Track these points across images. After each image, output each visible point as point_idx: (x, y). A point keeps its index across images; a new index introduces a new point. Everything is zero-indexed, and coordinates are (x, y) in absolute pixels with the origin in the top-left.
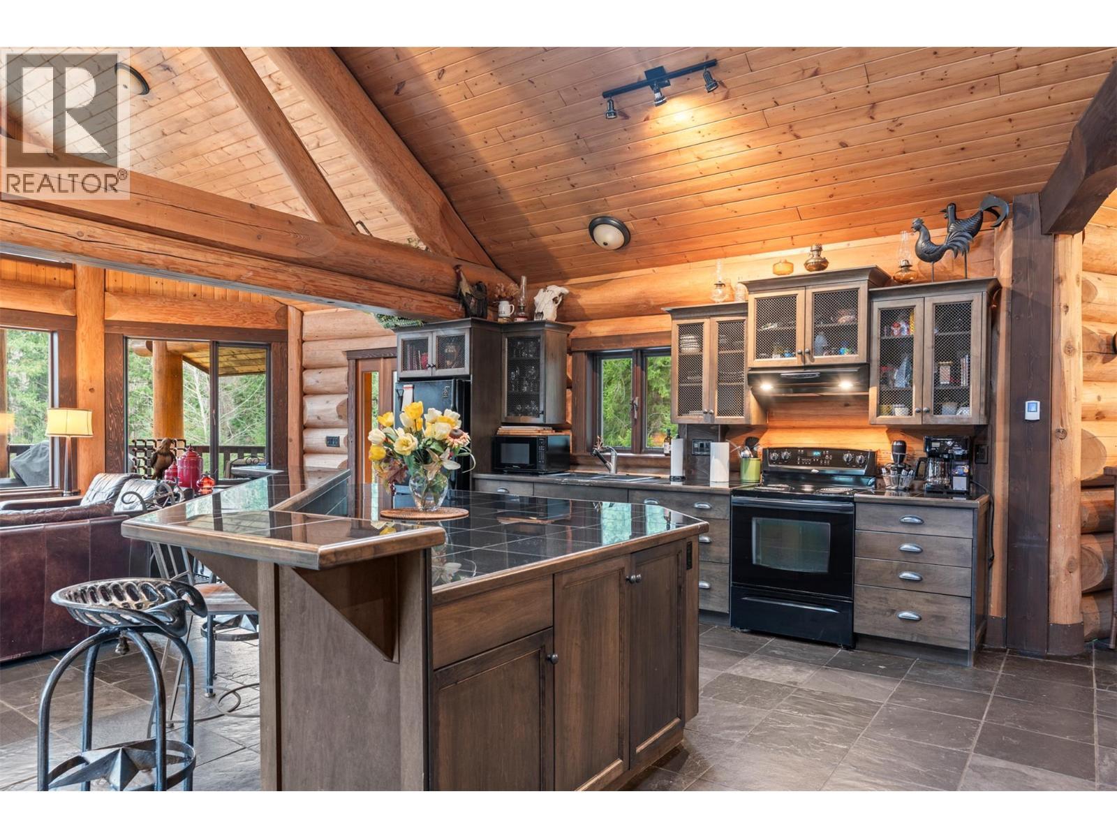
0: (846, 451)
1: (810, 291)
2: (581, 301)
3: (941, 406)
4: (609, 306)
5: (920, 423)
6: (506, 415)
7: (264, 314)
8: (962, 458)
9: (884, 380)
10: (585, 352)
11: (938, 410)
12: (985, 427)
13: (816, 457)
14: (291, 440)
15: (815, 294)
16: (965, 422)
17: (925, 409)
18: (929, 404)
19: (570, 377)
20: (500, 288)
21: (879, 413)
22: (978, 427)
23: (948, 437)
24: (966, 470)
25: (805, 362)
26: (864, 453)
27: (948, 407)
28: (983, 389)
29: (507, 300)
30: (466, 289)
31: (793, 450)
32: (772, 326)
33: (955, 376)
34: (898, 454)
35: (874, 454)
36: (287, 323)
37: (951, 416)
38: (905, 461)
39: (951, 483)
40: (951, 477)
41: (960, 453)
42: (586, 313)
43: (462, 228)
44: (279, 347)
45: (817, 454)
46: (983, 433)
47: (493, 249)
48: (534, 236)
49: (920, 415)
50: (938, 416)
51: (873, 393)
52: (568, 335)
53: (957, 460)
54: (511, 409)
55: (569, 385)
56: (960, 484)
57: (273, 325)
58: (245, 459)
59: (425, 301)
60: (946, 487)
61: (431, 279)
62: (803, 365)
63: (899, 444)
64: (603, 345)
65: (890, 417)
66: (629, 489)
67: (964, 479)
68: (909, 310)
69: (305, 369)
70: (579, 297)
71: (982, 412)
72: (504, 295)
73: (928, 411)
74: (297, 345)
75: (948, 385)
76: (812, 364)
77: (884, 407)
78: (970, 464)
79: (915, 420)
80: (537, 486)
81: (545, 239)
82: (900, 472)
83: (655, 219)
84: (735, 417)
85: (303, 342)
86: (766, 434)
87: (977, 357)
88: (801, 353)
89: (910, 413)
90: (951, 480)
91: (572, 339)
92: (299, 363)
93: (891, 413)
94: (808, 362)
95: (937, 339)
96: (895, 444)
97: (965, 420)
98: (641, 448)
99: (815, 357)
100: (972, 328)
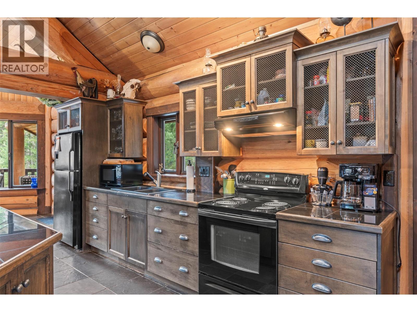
0: (286, 174)
1: (253, 58)
2: (149, 87)
3: (352, 139)
4: (161, 89)
5: (335, 154)
6: (109, 153)
7: (32, 107)
8: (371, 181)
9: (308, 121)
10: (153, 116)
11: (349, 143)
12: (391, 156)
13: (267, 179)
14: (47, 167)
15: (258, 60)
16: (372, 152)
17: (338, 142)
18: (342, 138)
19: (146, 131)
20: (107, 82)
21: (304, 146)
22: (385, 156)
23: (359, 164)
24: (375, 192)
25: (251, 109)
26: (299, 176)
27: (358, 140)
28: (388, 123)
29: (111, 88)
30: (80, 81)
31: (253, 174)
32: (232, 87)
33: (364, 114)
34: (322, 178)
35: (305, 177)
36: (45, 111)
37: (360, 147)
38: (328, 182)
39: (363, 202)
40: (363, 196)
41: (368, 178)
42: (152, 94)
43: (82, 48)
44: (41, 122)
45: (268, 176)
46: (389, 161)
47: (105, 61)
48: (118, 50)
49: (334, 147)
50: (349, 148)
51: (299, 130)
52: (144, 107)
53: (367, 184)
54: (112, 149)
55: (144, 136)
56: (370, 203)
57: (37, 112)
58: (28, 176)
59: (50, 87)
60: (358, 206)
61: (55, 75)
62: (250, 112)
63: (322, 170)
64: (159, 111)
65: (314, 149)
66: (147, 200)
67: (374, 199)
68: (325, 64)
69: (53, 133)
70: (147, 85)
71: (387, 142)
72: (108, 85)
73: (341, 144)
74: (49, 121)
75: (357, 122)
76: (256, 111)
77: (309, 142)
78: (379, 187)
79: (331, 151)
80: (109, 195)
81: (125, 51)
82: (322, 192)
83: (172, 28)
84: (213, 151)
85: (52, 120)
86: (241, 163)
87: (381, 96)
88: (248, 104)
89: (328, 146)
90: (363, 199)
91: (146, 109)
92: (50, 130)
93: (314, 146)
94: (254, 110)
95: (348, 85)
96: (319, 170)
97: (372, 150)
98: (181, 171)
99: (258, 106)
100: (377, 71)
